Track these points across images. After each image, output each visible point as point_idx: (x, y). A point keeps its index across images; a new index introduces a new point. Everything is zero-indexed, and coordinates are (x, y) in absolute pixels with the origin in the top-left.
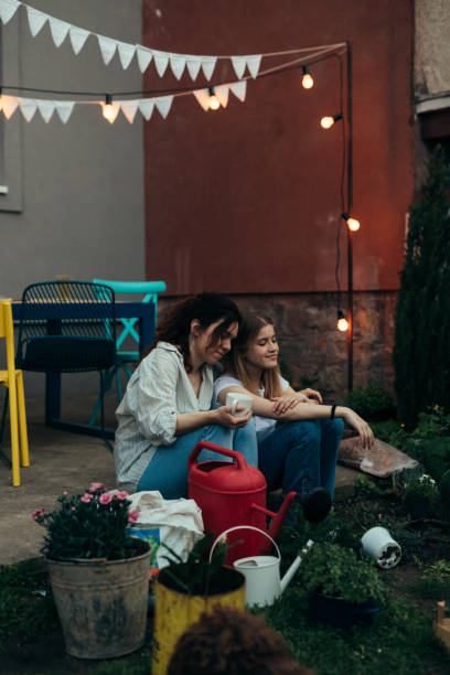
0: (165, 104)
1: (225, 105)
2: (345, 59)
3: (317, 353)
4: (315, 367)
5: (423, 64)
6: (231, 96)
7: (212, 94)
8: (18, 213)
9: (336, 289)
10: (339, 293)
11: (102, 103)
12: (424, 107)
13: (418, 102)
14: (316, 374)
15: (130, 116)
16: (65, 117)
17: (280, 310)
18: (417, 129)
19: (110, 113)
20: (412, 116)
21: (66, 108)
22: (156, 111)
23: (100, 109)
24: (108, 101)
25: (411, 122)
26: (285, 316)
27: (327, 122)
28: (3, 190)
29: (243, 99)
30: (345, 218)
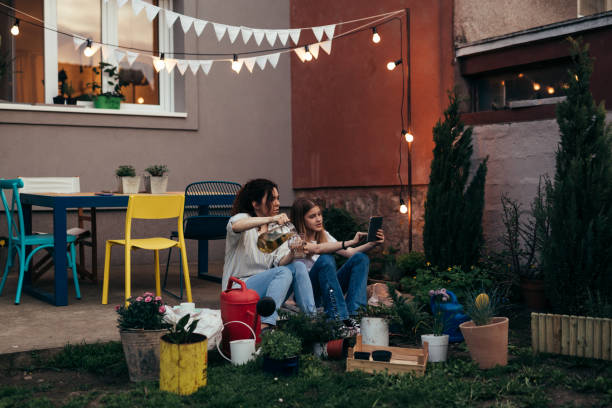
0: (274, 58)
1: (316, 57)
2: (405, 21)
3: (398, 229)
4: (398, 240)
5: (461, 21)
6: (321, 51)
7: (307, 50)
8: (195, 131)
9: (399, 183)
10: (402, 186)
11: (232, 60)
12: (462, 53)
13: (457, 49)
14: (399, 245)
15: (251, 68)
16: (207, 70)
17: (375, 198)
18: (457, 68)
19: (237, 66)
20: (453, 60)
21: (207, 65)
22: (268, 63)
23: (230, 64)
24: (235, 58)
25: (453, 64)
26: (379, 203)
27: (391, 66)
28: (184, 115)
29: (329, 53)
30: (404, 133)
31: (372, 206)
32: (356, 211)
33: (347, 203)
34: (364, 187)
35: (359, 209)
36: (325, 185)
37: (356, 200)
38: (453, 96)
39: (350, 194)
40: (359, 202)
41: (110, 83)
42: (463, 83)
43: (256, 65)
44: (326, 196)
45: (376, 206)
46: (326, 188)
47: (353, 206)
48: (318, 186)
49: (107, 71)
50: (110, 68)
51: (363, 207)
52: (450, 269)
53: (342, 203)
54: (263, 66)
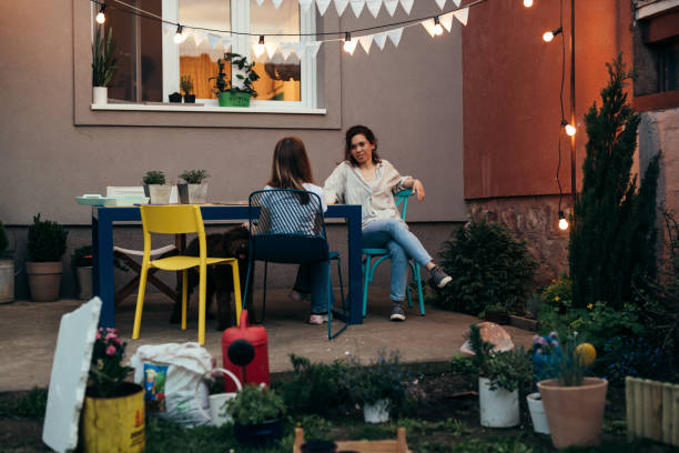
0: (396, 35)
1: (449, 28)
7: (437, 22)
8: (338, 130)
9: (558, 192)
10: (561, 195)
11: (344, 40)
12: (643, 13)
13: (636, 9)
15: (367, 48)
17: (548, 210)
18: (637, 35)
19: (350, 47)
20: (632, 24)
21: (314, 47)
22: (389, 41)
23: (341, 44)
24: (348, 37)
25: (632, 29)
27: (548, 37)
28: (323, 111)
29: (465, 24)
30: (564, 123)
31: (545, 221)
32: (528, 226)
33: (519, 217)
34: (536, 196)
35: (531, 224)
36: (496, 195)
37: (528, 212)
38: (614, 70)
39: (523, 205)
40: (531, 216)
41: (240, 77)
42: (646, 54)
43: (374, 44)
44: (498, 208)
45: (548, 221)
46: (497, 198)
47: (524, 221)
48: (489, 195)
49: (236, 62)
50: (239, 59)
51: (535, 221)
52: (590, 306)
53: (513, 216)
54: (382, 44)
